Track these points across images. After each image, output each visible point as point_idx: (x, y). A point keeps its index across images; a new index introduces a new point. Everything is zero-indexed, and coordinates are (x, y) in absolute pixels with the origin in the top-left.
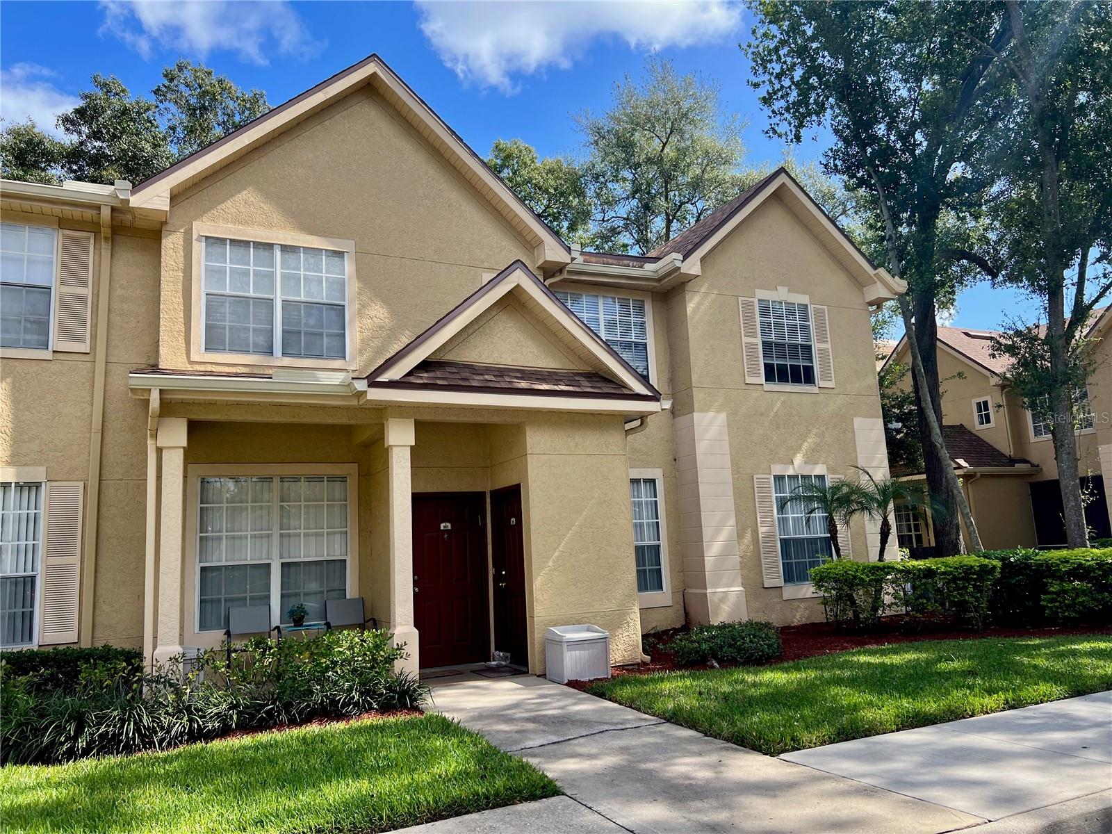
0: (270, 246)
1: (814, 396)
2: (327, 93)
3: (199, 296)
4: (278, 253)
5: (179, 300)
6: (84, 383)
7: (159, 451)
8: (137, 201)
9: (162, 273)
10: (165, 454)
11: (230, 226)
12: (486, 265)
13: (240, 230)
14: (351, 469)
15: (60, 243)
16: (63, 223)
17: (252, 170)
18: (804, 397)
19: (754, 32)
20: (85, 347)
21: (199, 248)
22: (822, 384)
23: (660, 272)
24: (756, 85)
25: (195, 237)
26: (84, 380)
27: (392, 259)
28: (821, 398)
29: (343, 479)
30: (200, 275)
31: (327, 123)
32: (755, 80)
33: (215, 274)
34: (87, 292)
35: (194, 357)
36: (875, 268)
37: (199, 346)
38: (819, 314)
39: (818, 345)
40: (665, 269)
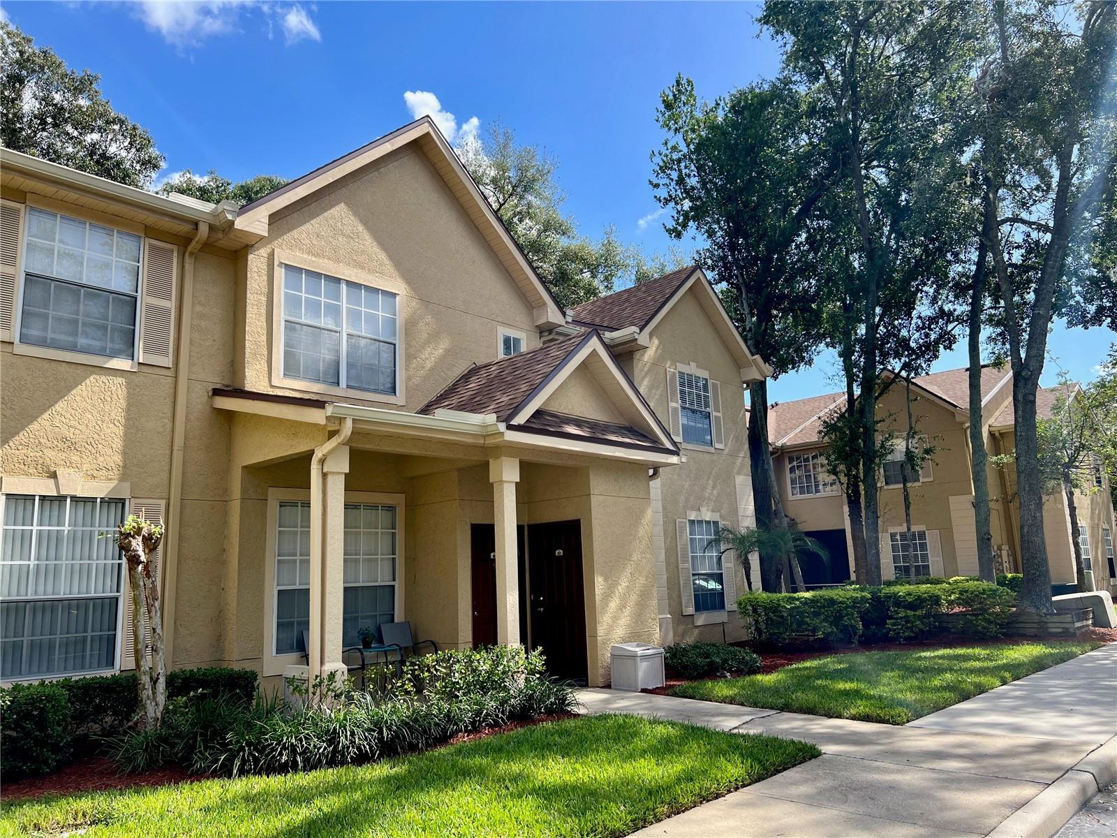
0: (338, 280)
1: (711, 455)
2: (393, 144)
3: (279, 321)
4: (344, 287)
5: (263, 323)
6: (165, 399)
7: (324, 475)
8: (240, 223)
9: (248, 296)
10: (330, 479)
11: (305, 256)
12: (499, 319)
13: (314, 261)
14: (398, 500)
15: (146, 252)
16: (150, 231)
17: (323, 205)
18: (705, 455)
19: (666, 143)
20: (167, 361)
21: (280, 273)
22: (718, 446)
23: (617, 340)
24: (657, 186)
25: (276, 264)
26: (165, 395)
27: (431, 305)
28: (715, 457)
29: (391, 509)
30: (280, 301)
31: (382, 170)
32: (655, 181)
33: (293, 302)
34: (171, 305)
35: (275, 383)
36: (753, 355)
37: (279, 371)
38: (714, 385)
39: (715, 413)
40: (622, 339)
